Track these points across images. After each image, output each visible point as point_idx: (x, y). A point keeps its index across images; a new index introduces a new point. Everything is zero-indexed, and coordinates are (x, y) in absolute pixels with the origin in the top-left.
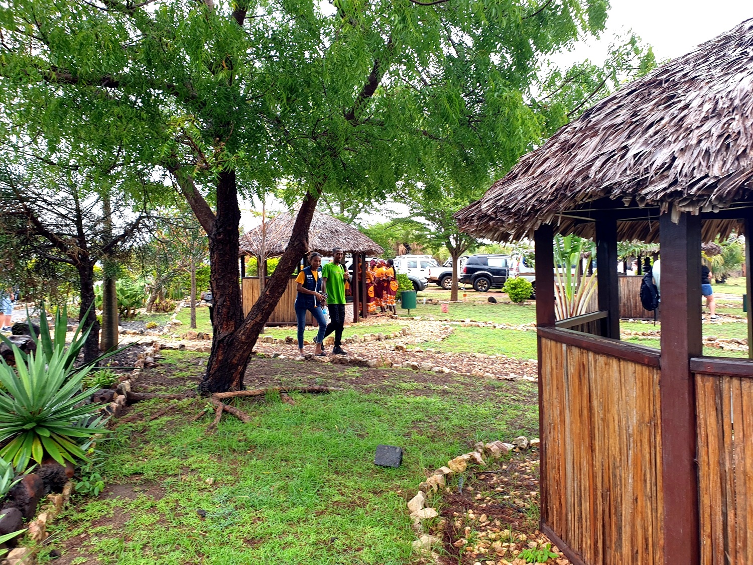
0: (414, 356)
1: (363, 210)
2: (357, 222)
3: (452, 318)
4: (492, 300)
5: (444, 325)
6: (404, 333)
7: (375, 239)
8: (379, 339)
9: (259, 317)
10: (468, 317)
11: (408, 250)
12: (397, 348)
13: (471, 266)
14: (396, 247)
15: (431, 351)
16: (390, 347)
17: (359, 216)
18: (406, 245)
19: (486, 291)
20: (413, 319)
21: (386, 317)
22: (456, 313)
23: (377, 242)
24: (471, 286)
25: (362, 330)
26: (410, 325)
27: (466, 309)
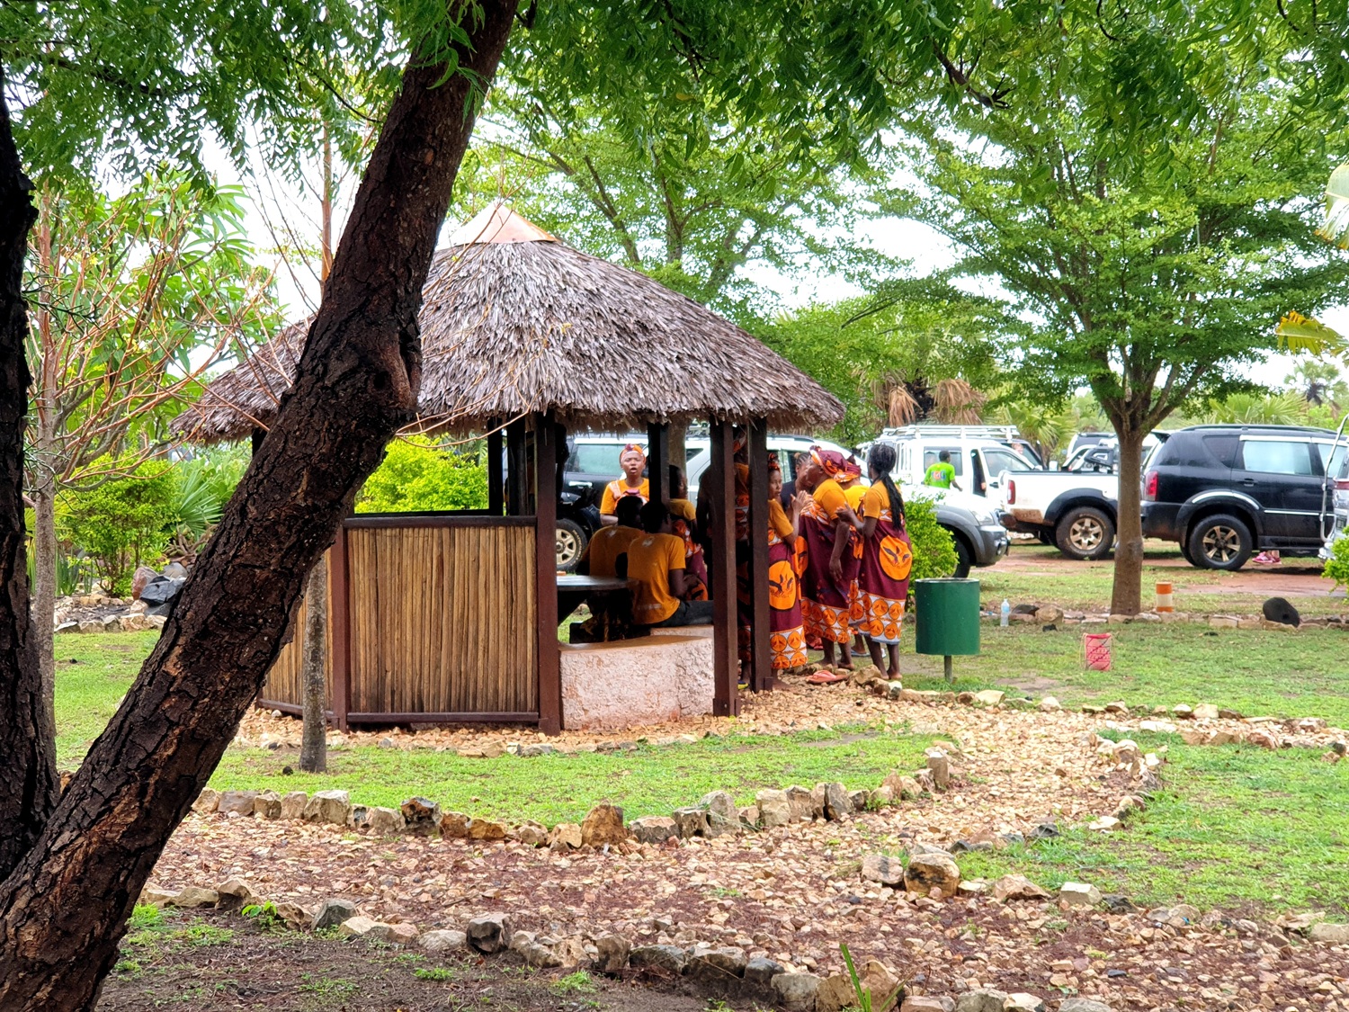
0: (1003, 926)
1: (759, 249)
2: (735, 295)
3: (1138, 700)
4: (1280, 612)
5: (1114, 736)
6: (941, 780)
7: (805, 363)
8: (827, 813)
9: (125, 814)
10: (1203, 692)
11: (925, 406)
12: (916, 873)
13: (1176, 471)
14: (878, 396)
15: (1082, 898)
16: (884, 867)
17: (740, 272)
18: (917, 390)
19: (1236, 567)
20: (966, 700)
21: (852, 690)
22: (1146, 672)
23: (812, 374)
24: (1174, 546)
25: (749, 761)
26: (959, 735)
27: (1182, 649)
